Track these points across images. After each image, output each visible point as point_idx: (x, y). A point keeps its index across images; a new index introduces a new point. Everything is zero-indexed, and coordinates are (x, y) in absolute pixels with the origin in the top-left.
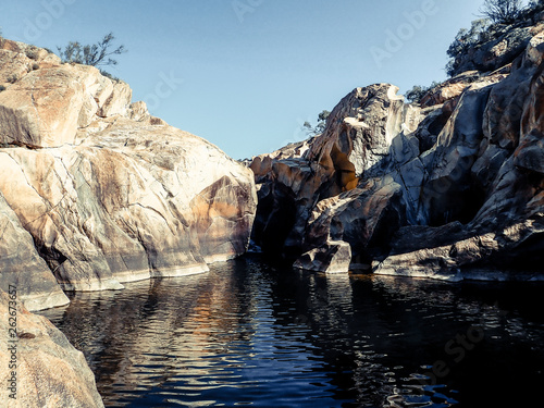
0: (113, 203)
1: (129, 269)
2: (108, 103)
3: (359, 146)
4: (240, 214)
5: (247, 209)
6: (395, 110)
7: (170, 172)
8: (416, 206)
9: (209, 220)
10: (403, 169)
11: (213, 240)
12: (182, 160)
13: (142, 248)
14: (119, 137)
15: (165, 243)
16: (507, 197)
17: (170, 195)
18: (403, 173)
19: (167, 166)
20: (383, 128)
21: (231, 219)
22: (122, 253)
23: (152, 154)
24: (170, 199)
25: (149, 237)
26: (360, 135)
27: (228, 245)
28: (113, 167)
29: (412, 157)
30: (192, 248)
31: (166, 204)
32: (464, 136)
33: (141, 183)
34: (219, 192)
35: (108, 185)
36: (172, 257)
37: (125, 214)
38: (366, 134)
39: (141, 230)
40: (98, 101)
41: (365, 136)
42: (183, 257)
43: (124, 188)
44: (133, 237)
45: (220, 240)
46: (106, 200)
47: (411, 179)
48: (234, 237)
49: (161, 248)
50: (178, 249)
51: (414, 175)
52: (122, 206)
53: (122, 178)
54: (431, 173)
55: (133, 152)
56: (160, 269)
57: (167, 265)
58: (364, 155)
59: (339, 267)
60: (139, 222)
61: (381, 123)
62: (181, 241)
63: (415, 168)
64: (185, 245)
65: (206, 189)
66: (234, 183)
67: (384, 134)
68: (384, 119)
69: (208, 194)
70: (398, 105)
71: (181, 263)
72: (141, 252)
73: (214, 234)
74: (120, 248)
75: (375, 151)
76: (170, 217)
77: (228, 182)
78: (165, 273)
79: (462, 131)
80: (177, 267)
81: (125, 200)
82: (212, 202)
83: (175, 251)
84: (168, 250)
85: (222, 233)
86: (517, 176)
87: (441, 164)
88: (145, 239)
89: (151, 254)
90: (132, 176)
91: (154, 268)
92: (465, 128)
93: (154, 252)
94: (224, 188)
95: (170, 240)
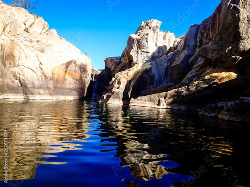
0: (10, 64)
1: (11, 93)
2: (31, 26)
3: (135, 47)
4: (81, 78)
5: (84, 76)
6: (154, 30)
7: (43, 54)
8: (163, 78)
9: (65, 79)
10: (158, 60)
11: (67, 89)
12: (51, 49)
13: (19, 84)
14: (27, 39)
15: (33, 84)
16: (196, 72)
17: (41, 64)
18: (158, 62)
19: (42, 51)
20: (146, 39)
21: (77, 80)
22: (8, 85)
23: (38, 46)
24: (41, 65)
25: (24, 80)
26: (136, 42)
27: (75, 92)
28: (13, 48)
29: (162, 55)
30: (48, 88)
31: (38, 67)
32: (189, 46)
33: (26, 57)
34: (70, 66)
35: (8, 56)
36: (36, 91)
37: (15, 69)
38: (138, 42)
39: (21, 77)
40: (25, 25)
41: (138, 43)
42: (42, 91)
43: (17, 58)
44: (17, 79)
45: (71, 89)
46: (6, 62)
47: (161, 65)
48: (78, 88)
49: (30, 86)
50: (40, 87)
51: (163, 63)
52: (15, 66)
53: (16, 53)
54: (171, 63)
55: (30, 45)
56: (29, 95)
57: (32, 94)
58: (138, 52)
59: (114, 101)
60: (21, 73)
61: (146, 36)
62: (43, 84)
63: (163, 60)
64: (45, 86)
65: (63, 64)
66: (79, 63)
67: (147, 42)
68: (147, 34)
69: (64, 67)
70: (155, 28)
71: (39, 94)
72: (18, 86)
73: (68, 86)
74: (7, 83)
75: (143, 50)
76: (39, 73)
77: (75, 62)
78: (31, 97)
79: (188, 43)
80: (37, 95)
81: (17, 63)
82: (66, 71)
83: (38, 88)
84: (34, 87)
85: (72, 86)
86: (204, 62)
87: (177, 59)
88: (22, 81)
89: (24, 88)
90: (22, 53)
91: (26, 94)
92: (190, 42)
93: (26, 87)
94: (73, 65)
95: (36, 83)
